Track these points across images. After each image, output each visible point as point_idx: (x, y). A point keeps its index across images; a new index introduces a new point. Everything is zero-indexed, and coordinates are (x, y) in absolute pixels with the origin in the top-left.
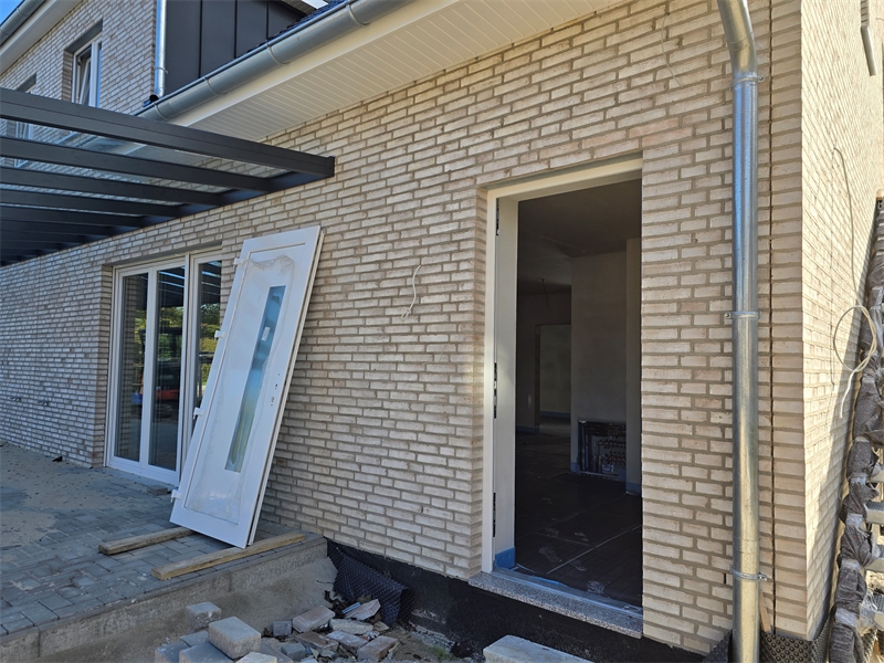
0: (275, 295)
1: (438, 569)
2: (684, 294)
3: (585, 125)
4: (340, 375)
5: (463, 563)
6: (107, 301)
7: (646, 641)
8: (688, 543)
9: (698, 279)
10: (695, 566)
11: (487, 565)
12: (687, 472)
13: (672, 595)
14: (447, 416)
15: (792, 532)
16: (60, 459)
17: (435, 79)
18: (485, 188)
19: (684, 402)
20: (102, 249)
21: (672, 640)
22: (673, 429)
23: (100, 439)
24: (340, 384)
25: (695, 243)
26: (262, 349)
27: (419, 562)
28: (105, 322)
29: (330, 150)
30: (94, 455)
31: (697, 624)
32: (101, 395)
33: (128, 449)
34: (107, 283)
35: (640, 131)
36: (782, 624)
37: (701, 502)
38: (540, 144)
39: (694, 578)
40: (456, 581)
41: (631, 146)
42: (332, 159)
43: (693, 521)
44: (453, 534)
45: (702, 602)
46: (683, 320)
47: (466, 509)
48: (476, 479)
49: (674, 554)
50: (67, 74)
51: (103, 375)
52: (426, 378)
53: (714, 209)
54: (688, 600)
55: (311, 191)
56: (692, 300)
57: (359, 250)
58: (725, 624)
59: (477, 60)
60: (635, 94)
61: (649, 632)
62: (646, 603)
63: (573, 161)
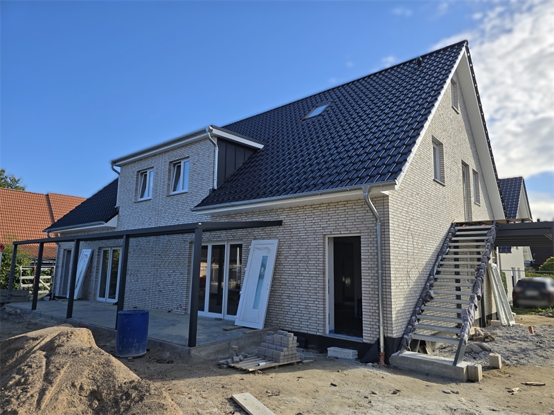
1: (315, 333)
2: (370, 266)
3: (348, 224)
4: (285, 282)
5: (322, 331)
7: (364, 343)
8: (371, 320)
9: (372, 263)
10: (373, 325)
11: (327, 332)
12: (371, 305)
13: (369, 332)
14: (316, 293)
15: (389, 316)
16: (169, 312)
17: (311, 206)
18: (325, 235)
19: (370, 289)
20: (189, 236)
21: (369, 342)
22: (368, 295)
23: (187, 304)
24: (285, 284)
25: (371, 255)
27: (309, 332)
28: (190, 262)
29: (281, 218)
31: (373, 338)
32: (188, 288)
34: (190, 247)
35: (360, 229)
36: (389, 335)
37: (374, 311)
38: (338, 227)
39: (373, 328)
40: (320, 336)
41: (358, 231)
42: (281, 221)
43: (372, 315)
44: (319, 324)
45: (374, 333)
46: (370, 271)
47: (322, 317)
48: (324, 310)
49: (369, 323)
50: (170, 170)
51: (189, 281)
52: (310, 283)
53: (375, 248)
54: (371, 332)
55: (275, 228)
56: (371, 267)
57: (290, 247)
58: (378, 336)
59: (323, 204)
60: (359, 220)
61: (364, 341)
62: (364, 334)
63: (346, 232)
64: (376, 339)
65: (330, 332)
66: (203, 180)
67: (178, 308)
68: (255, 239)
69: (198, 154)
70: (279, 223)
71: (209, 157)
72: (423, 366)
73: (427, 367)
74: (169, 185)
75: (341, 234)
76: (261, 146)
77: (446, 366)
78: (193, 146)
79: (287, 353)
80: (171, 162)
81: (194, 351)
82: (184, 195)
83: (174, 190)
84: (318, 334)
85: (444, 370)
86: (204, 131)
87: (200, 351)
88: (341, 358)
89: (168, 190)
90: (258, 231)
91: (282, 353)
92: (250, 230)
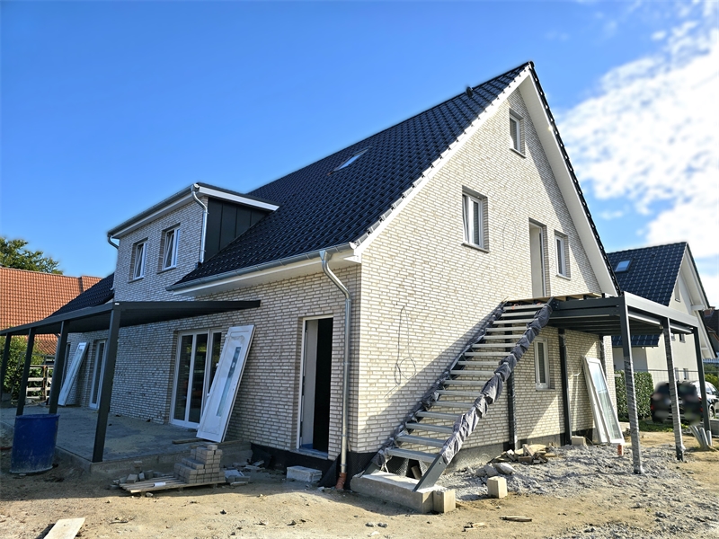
0: (238, 350)
1: (282, 448)
2: (339, 357)
3: (322, 303)
4: (258, 381)
6: (175, 347)
7: (329, 460)
8: (337, 430)
9: (343, 352)
10: (338, 436)
11: (298, 447)
12: (338, 408)
13: (334, 445)
14: (287, 394)
15: (355, 423)
16: (149, 421)
17: (289, 280)
18: (302, 318)
20: (174, 324)
21: (332, 458)
23: (168, 411)
24: (258, 384)
26: (232, 369)
27: (278, 447)
28: (173, 357)
29: (260, 297)
30: (165, 418)
31: (336, 452)
32: (170, 390)
33: (180, 416)
34: (175, 338)
35: (333, 308)
36: (354, 449)
37: (340, 417)
38: (313, 307)
39: (338, 440)
40: (287, 451)
41: (332, 312)
42: (260, 301)
43: (339, 423)
44: (287, 435)
47: (292, 426)
48: (295, 415)
49: (334, 433)
50: (162, 241)
51: (171, 381)
52: (282, 382)
54: (337, 446)
55: (253, 311)
57: (266, 335)
58: (339, 451)
59: (300, 276)
60: (332, 297)
61: (330, 458)
62: (329, 449)
63: (320, 313)
64: (337, 455)
65: (302, 446)
66: (191, 252)
67: (158, 417)
68: (234, 325)
69: (188, 220)
70: (257, 304)
71: (198, 222)
72: (382, 490)
73: (386, 493)
74: (161, 259)
75: (315, 316)
76: (274, 208)
77: (405, 491)
78: (184, 210)
79: (201, 472)
80: (165, 231)
81: (97, 468)
82: (173, 272)
83: (167, 266)
84: (286, 449)
85: (403, 497)
86: (188, 191)
87: (107, 468)
88: (299, 481)
89: (160, 266)
90: (237, 315)
91: (193, 472)
92: (229, 313)
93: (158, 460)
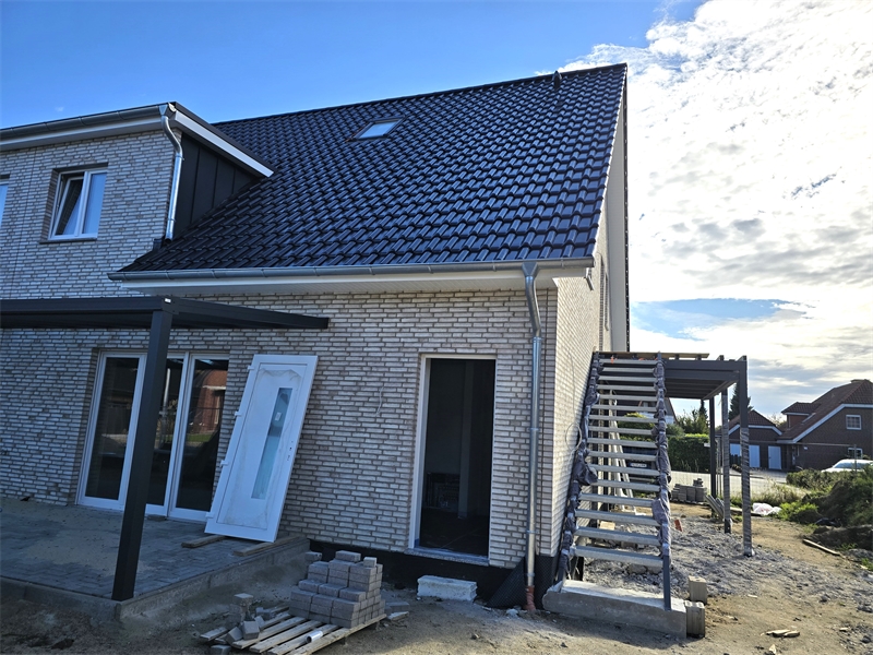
1: (387, 548)
2: (512, 418)
3: (473, 337)
4: (325, 443)
5: (401, 544)
7: (490, 566)
8: (509, 522)
9: (518, 412)
10: (511, 532)
11: (411, 545)
12: (510, 492)
13: (502, 546)
14: (395, 467)
15: (547, 515)
16: (26, 499)
17: (397, 294)
18: (421, 354)
19: (510, 463)
20: (92, 336)
21: (502, 565)
22: (506, 474)
23: (74, 482)
25: (517, 397)
29: (326, 313)
30: (69, 495)
31: (511, 556)
34: (93, 361)
35: (497, 346)
36: (544, 551)
37: (515, 505)
38: (452, 340)
39: (511, 537)
40: (397, 553)
41: (493, 351)
42: (328, 319)
43: (512, 513)
44: (396, 529)
45: (514, 547)
46: (511, 429)
47: (404, 515)
49: (503, 527)
52: (383, 447)
53: (524, 385)
54: (508, 546)
55: (309, 333)
56: (515, 420)
57: (342, 373)
58: (522, 554)
59: (421, 292)
60: (495, 330)
61: (492, 563)
62: (491, 550)
63: (467, 351)
64: (515, 559)
65: (418, 544)
66: (140, 217)
67: (48, 493)
68: (260, 352)
69: (132, 161)
70: (323, 323)
71: (158, 170)
72: (609, 610)
73: (616, 613)
74: (47, 219)
75: (456, 353)
76: (268, 173)
77: (652, 610)
78: (120, 143)
79: (364, 604)
80: (57, 171)
81: (129, 612)
82: (87, 246)
83: (58, 234)
84: (394, 549)
85: (649, 618)
88: (448, 600)
89: (45, 231)
90: (266, 336)
92: (249, 332)
93: (209, 582)
